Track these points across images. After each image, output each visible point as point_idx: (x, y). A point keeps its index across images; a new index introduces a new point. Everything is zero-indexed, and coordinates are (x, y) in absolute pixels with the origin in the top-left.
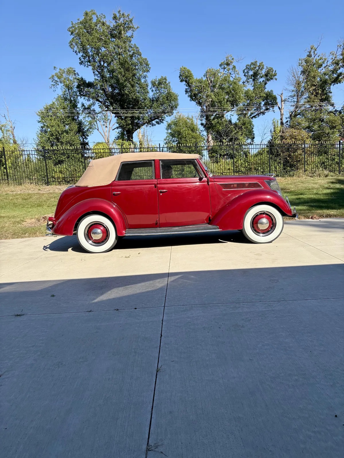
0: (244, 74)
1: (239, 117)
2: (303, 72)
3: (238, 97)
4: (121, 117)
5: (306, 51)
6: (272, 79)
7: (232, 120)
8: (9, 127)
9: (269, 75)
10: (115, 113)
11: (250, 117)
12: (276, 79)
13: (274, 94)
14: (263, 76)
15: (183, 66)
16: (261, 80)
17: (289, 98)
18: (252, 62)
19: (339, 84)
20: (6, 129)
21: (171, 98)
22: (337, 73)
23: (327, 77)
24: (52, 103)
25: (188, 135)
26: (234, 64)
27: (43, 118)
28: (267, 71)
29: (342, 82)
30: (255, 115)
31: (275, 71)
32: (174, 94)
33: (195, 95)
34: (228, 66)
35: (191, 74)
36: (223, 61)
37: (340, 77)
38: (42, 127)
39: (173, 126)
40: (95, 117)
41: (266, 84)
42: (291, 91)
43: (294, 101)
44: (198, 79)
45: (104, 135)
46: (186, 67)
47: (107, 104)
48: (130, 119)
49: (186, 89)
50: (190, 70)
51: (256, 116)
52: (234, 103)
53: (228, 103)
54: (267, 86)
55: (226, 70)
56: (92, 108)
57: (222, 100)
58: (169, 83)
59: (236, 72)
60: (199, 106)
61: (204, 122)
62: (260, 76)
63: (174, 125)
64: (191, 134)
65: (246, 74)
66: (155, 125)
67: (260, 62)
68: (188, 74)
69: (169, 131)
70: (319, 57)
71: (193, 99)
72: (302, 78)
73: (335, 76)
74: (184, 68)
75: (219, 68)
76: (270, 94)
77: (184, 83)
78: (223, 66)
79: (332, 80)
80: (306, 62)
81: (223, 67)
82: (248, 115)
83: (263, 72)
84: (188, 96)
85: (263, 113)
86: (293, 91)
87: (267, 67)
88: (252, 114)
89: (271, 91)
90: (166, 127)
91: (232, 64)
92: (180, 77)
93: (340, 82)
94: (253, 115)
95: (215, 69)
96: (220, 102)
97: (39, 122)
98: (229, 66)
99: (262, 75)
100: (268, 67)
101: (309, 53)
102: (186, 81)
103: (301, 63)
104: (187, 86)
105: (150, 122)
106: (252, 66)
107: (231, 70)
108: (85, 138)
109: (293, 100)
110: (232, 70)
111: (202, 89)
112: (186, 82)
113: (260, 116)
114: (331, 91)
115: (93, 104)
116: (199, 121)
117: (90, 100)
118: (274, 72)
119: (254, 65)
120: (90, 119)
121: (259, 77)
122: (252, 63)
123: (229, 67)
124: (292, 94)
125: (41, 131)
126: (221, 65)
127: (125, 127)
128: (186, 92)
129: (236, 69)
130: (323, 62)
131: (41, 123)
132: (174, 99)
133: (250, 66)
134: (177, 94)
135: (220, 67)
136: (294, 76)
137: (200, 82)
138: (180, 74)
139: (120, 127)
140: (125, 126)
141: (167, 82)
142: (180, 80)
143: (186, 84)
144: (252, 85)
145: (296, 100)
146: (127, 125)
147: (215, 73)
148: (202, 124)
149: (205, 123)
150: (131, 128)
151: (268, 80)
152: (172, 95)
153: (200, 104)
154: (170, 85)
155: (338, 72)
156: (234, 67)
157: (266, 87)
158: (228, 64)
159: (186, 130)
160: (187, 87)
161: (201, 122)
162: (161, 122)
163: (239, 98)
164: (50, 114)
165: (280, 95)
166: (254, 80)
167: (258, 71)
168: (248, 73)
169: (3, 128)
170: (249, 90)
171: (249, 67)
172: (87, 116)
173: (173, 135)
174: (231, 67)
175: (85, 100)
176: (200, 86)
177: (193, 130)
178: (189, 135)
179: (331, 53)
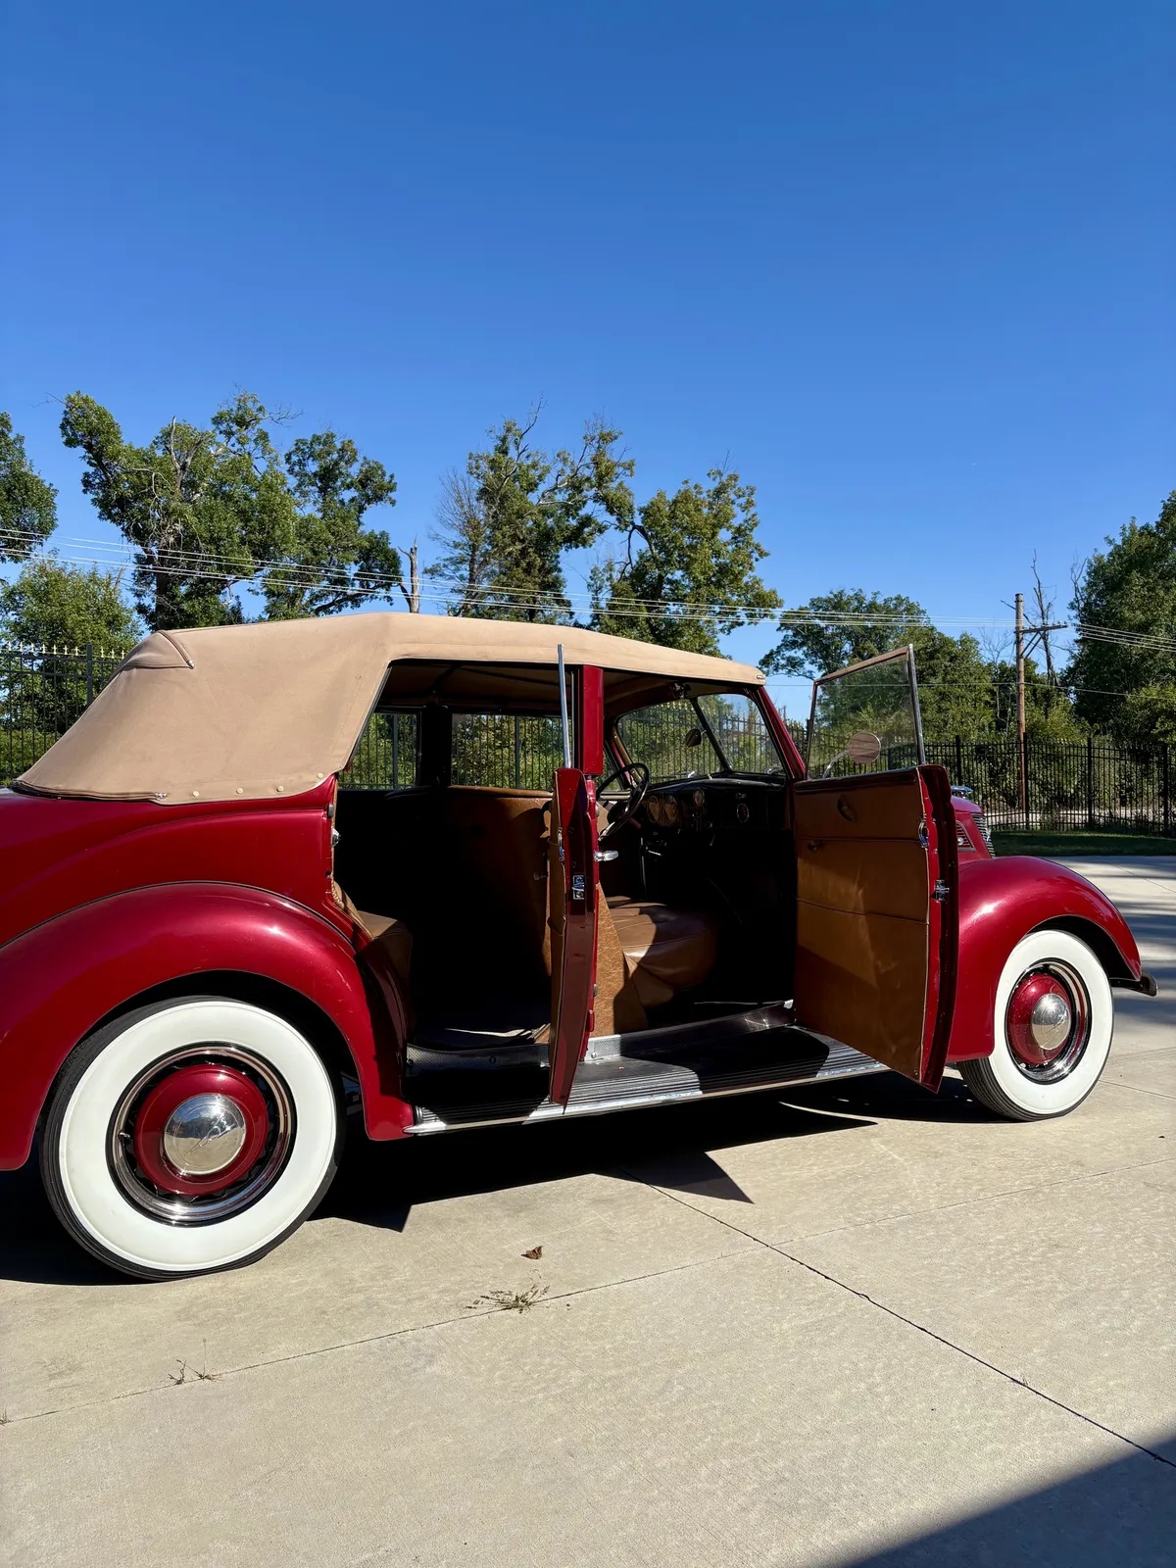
0: (288, 466)
1: (274, 605)
2: (485, 494)
3: (278, 532)
5: (493, 435)
6: (381, 499)
7: (243, 612)
9: (371, 486)
11: (309, 610)
12: (393, 503)
13: (390, 547)
14: (352, 484)
15: (78, 393)
16: (347, 495)
17: (445, 566)
18: (319, 434)
19: (581, 548)
21: (26, 493)
22: (578, 514)
23: (550, 522)
26: (264, 425)
28: (367, 471)
29: (591, 546)
30: (328, 602)
31: (392, 477)
32: (38, 482)
33: (122, 502)
34: (241, 427)
35: (112, 425)
36: (225, 409)
37: (586, 530)
39: (28, 601)
41: (361, 509)
42: (452, 544)
43: (462, 578)
44: (136, 447)
46: (91, 397)
49: (87, 475)
50: (109, 411)
51: (331, 608)
52: (263, 551)
53: (246, 548)
54: (365, 517)
55: (233, 440)
57: (224, 535)
58: (20, 439)
59: (269, 453)
60: (137, 543)
61: (149, 601)
62: (342, 482)
63: (35, 596)
65: (297, 468)
67: (342, 440)
68: (98, 424)
70: (531, 458)
71: (111, 517)
72: (481, 511)
73: (573, 523)
74: (86, 401)
75: (210, 428)
76: (378, 542)
77: (81, 450)
78: (225, 425)
79: (566, 535)
80: (494, 465)
81: (223, 427)
82: (304, 602)
83: (354, 471)
84: (93, 500)
85: (355, 600)
86: (456, 546)
87: (365, 458)
88: (316, 597)
89: (383, 534)
91: (257, 426)
92: (63, 427)
93: (584, 543)
94: (319, 604)
95: (195, 429)
96: (214, 541)
98: (247, 428)
99: (349, 480)
100: (369, 458)
101: (500, 443)
102: (89, 447)
103: (477, 468)
104: (91, 465)
106: (318, 448)
107: (253, 445)
109: (458, 574)
110: (257, 444)
111: (150, 484)
112: (90, 451)
113: (343, 609)
114: (559, 566)
116: (130, 595)
118: (387, 478)
119: (325, 444)
121: (339, 483)
122: (316, 439)
123: (244, 433)
124: (452, 556)
126: (217, 421)
128: (87, 484)
129: (271, 445)
130: (540, 478)
132: (39, 499)
133: (311, 444)
134: (51, 485)
135: (214, 427)
136: (459, 500)
137: (146, 461)
138: (63, 416)
141: (12, 436)
142: (65, 439)
143: (90, 458)
144: (319, 506)
145: (466, 574)
147: (200, 442)
148: (141, 609)
149: (153, 607)
151: (369, 501)
152: (29, 484)
153: (139, 534)
154: (23, 446)
155: (582, 513)
156: (263, 437)
157: (361, 520)
158: (242, 422)
159: (89, 622)
160: (91, 470)
161: (136, 600)
163: (285, 538)
165: (409, 552)
166: (323, 490)
167: (336, 464)
168: (304, 465)
170: (309, 520)
171: (305, 447)
173: (25, 633)
174: (251, 433)
176: (146, 473)
177: (114, 623)
178: (100, 639)
179: (558, 455)
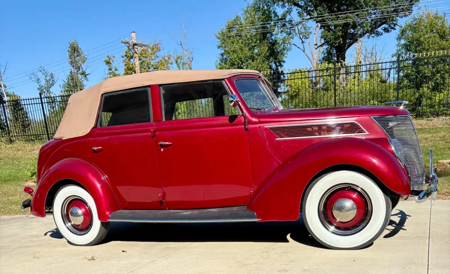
4: (328, 26)
8: (186, 58)
10: (320, 22)
20: (182, 61)
24: (235, 18)
25: (432, 44)
27: (224, 41)
38: (222, 55)
39: (409, 33)
40: (291, 31)
45: (311, 59)
47: (309, 8)
48: (341, 28)
56: (288, 18)
63: (411, 30)
64: (438, 43)
66: (382, 34)
69: (403, 42)
90: (396, 36)
97: (219, 47)
105: (372, 30)
108: (280, 66)
115: (289, 12)
117: (285, 7)
120: (284, 35)
125: (222, 60)
127: (333, 43)
131: (221, 48)
139: (327, 42)
140: (333, 41)
146: (336, 39)
150: (342, 42)
159: (431, 37)
162: (392, 28)
164: (233, 34)
169: (179, 61)
172: (280, 30)
173: (407, 48)
175: (279, 7)
